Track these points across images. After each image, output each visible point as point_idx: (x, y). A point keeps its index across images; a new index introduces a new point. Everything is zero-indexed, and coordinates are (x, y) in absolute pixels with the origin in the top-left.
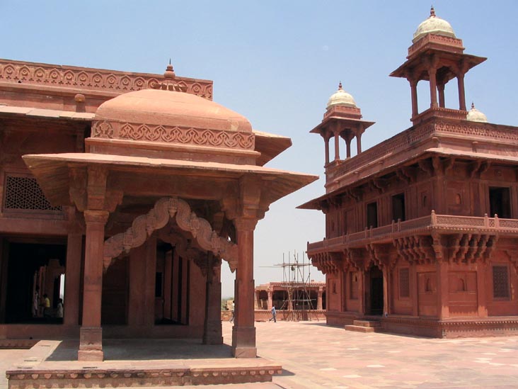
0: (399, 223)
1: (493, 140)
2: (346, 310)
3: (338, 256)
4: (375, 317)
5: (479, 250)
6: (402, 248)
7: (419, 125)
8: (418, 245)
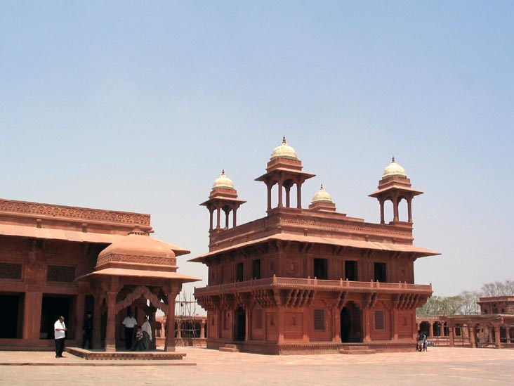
0: (256, 280)
1: (318, 228)
2: (221, 337)
3: (216, 299)
4: (239, 342)
5: (304, 300)
6: (256, 297)
7: (271, 216)
8: (266, 296)
